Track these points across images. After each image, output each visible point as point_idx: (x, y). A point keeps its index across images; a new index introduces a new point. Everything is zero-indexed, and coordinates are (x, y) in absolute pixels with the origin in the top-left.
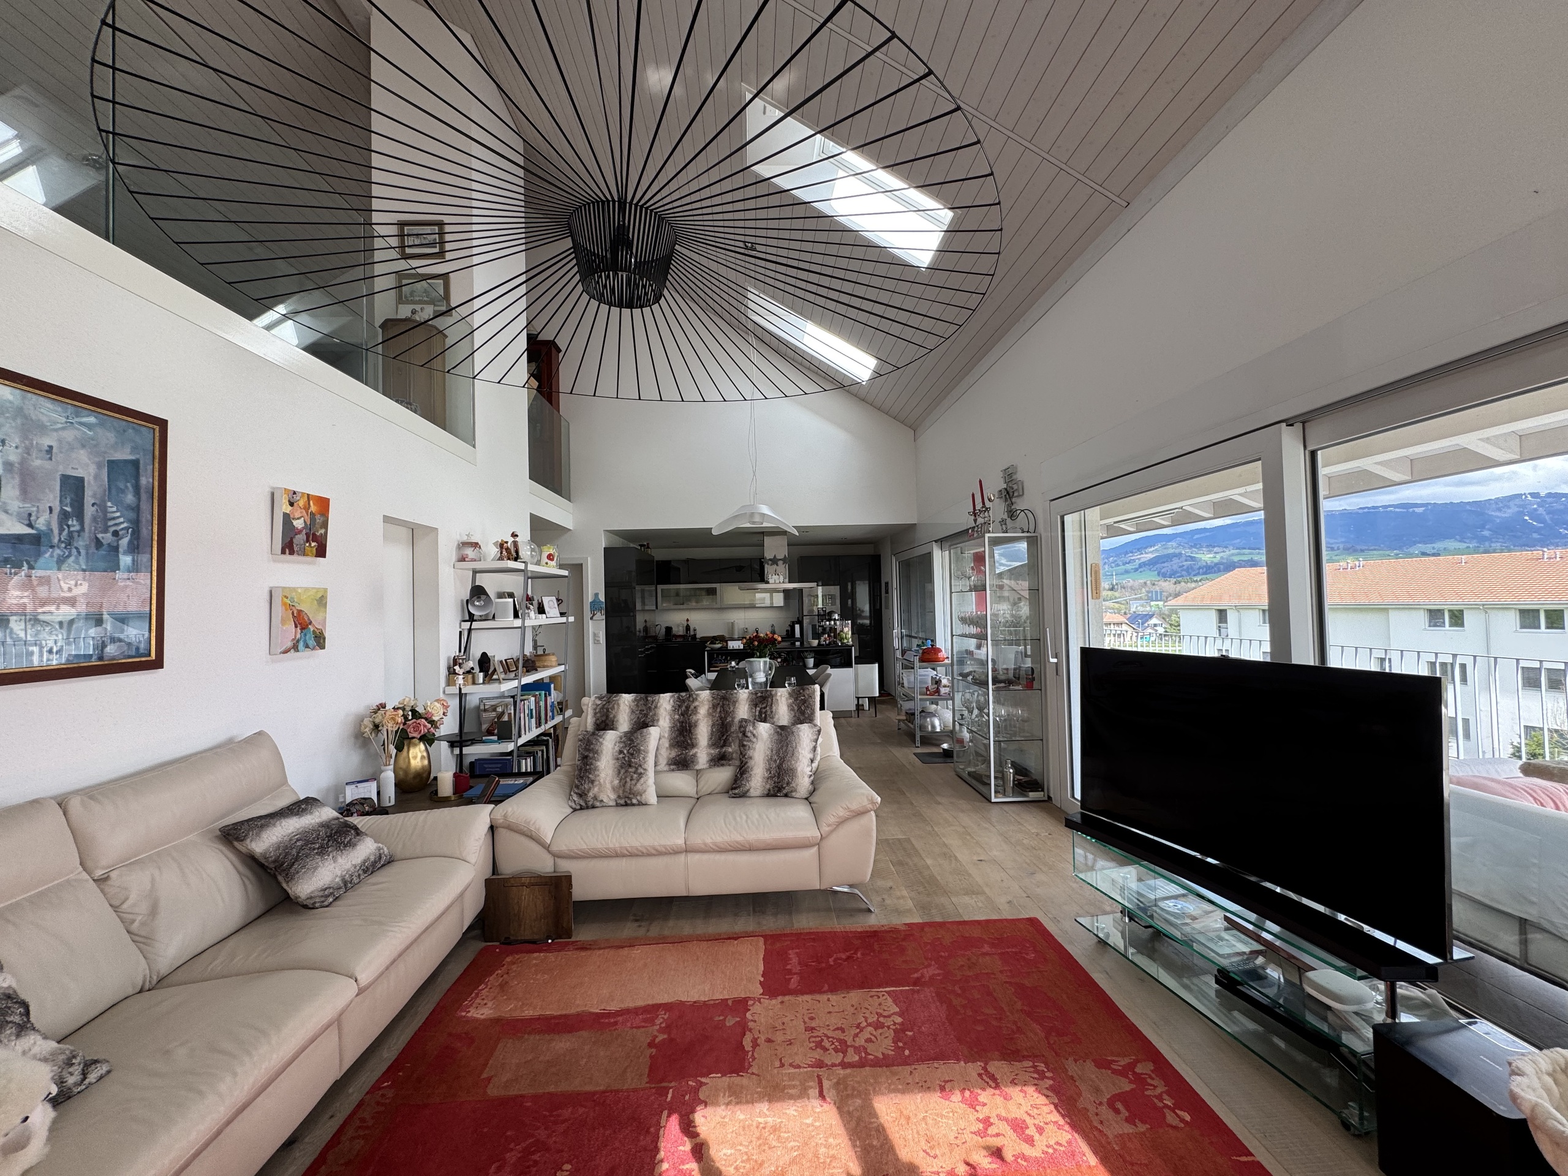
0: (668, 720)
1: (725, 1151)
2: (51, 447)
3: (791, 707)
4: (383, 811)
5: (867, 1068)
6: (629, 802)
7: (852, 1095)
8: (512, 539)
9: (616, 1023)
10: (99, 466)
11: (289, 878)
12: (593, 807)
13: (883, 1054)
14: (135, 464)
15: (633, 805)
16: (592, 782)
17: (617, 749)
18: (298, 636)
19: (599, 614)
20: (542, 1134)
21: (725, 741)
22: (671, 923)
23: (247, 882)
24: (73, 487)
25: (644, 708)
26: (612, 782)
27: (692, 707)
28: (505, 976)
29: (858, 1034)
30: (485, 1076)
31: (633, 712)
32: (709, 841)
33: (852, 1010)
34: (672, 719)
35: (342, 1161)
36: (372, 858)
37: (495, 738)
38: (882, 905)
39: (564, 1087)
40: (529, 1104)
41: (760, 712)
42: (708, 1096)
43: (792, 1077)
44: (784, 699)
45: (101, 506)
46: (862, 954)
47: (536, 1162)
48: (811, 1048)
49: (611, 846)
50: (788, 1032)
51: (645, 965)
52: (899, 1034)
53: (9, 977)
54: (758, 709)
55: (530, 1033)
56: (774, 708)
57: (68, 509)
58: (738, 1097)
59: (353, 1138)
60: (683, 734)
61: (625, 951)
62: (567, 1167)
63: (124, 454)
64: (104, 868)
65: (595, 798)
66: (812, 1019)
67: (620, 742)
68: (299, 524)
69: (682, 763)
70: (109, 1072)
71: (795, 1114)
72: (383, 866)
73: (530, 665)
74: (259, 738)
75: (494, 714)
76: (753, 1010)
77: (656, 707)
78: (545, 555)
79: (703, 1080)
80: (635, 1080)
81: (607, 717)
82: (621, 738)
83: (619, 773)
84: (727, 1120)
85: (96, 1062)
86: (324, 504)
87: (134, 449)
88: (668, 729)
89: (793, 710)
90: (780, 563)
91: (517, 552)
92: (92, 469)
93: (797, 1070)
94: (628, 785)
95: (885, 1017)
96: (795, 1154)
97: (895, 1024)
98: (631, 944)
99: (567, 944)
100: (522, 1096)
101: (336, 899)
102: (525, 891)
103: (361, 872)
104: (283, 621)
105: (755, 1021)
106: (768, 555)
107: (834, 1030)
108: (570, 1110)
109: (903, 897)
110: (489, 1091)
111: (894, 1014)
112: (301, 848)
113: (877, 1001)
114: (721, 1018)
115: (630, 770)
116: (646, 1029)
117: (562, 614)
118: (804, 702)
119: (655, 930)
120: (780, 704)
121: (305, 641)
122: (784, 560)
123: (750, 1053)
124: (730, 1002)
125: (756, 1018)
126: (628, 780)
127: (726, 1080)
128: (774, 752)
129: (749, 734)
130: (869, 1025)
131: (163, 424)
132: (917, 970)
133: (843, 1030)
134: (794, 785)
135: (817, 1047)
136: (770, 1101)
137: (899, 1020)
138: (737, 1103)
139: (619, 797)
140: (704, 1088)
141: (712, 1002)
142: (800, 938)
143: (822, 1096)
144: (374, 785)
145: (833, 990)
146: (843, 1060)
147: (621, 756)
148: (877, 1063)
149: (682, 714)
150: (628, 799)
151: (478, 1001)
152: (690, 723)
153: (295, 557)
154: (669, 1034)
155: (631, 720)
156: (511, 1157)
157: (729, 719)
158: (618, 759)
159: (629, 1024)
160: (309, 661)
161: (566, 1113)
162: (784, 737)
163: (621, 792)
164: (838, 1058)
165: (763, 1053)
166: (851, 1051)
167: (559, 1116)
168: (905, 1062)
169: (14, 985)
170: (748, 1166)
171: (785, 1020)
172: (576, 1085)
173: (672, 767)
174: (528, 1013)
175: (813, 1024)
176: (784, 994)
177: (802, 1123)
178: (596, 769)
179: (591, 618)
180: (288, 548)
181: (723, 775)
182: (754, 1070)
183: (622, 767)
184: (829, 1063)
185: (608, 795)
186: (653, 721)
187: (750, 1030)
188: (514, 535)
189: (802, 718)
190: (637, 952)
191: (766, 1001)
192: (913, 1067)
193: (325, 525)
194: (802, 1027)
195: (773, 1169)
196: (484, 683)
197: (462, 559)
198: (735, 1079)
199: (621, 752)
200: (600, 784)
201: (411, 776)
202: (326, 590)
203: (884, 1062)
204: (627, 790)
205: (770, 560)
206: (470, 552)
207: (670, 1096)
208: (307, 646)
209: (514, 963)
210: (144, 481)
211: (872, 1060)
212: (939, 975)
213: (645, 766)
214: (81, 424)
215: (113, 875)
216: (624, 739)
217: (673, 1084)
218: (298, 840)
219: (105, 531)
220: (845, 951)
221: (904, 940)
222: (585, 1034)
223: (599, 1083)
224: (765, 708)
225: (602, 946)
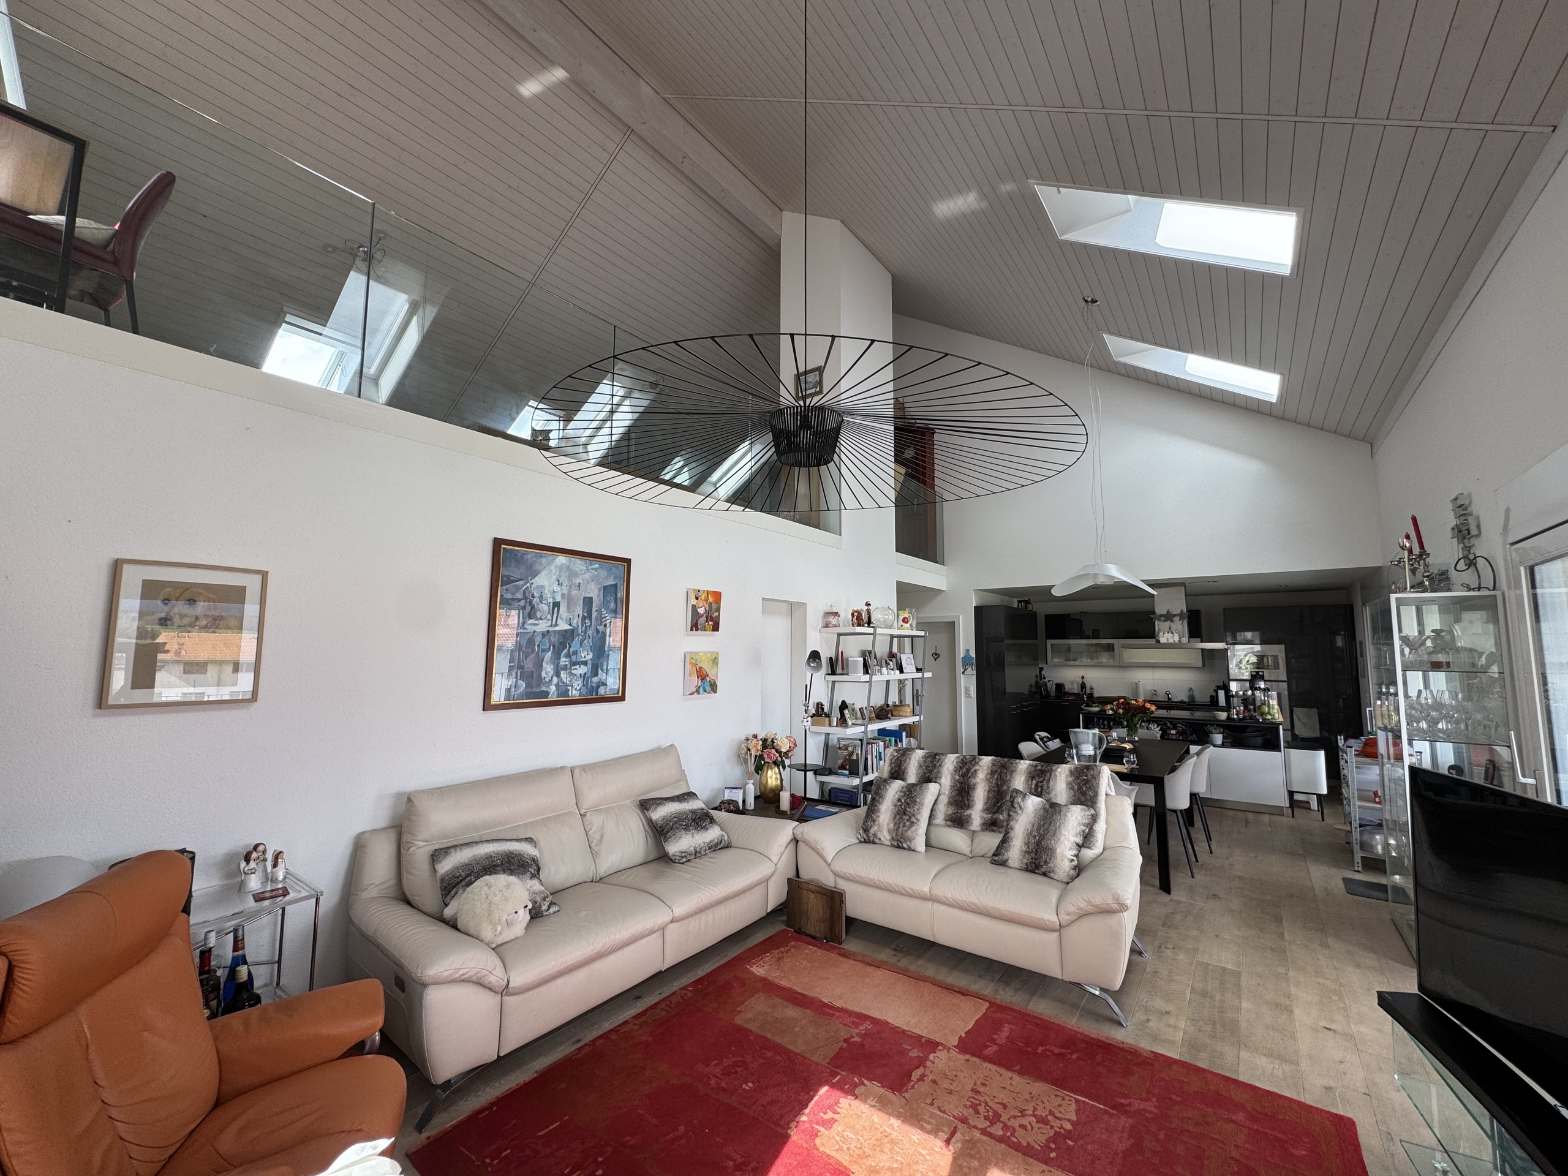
0: (949, 780)
1: (848, 1133)
2: (580, 583)
3: (1070, 786)
4: (743, 812)
5: (1003, 1146)
6: (900, 845)
7: (974, 1156)
8: (866, 608)
9: (833, 1015)
10: (599, 590)
11: (666, 840)
12: (874, 843)
13: (1028, 1144)
14: (615, 586)
15: (904, 849)
16: (874, 821)
17: (897, 797)
18: (700, 684)
19: (970, 669)
20: (749, 1058)
21: (999, 808)
22: (920, 962)
23: (648, 837)
24: (588, 601)
25: (930, 765)
26: (888, 824)
27: (972, 770)
28: (784, 954)
29: (1018, 1116)
30: (739, 1009)
31: (921, 766)
32: (949, 895)
33: (1027, 1096)
34: (953, 778)
35: (652, 1018)
36: (716, 841)
37: (847, 772)
38: (1142, 1025)
39: (777, 1039)
40: (752, 1038)
41: (1036, 785)
42: (861, 1094)
43: (932, 1116)
44: (1063, 776)
45: (599, 612)
46: (1078, 1058)
47: (736, 1072)
48: (965, 1106)
49: (871, 877)
50: (955, 1085)
51: (879, 985)
52: (1057, 1137)
53: (536, 851)
54: (1034, 782)
55: (777, 996)
56: (1051, 783)
57: (585, 614)
58: (883, 1105)
59: (663, 1010)
60: (962, 794)
61: (869, 969)
62: (750, 1085)
63: (611, 582)
64: (585, 809)
65: (875, 835)
66: (984, 1085)
67: (901, 791)
68: (701, 611)
69: (958, 821)
70: (558, 911)
71: (917, 1141)
72: (722, 848)
73: (883, 713)
74: (670, 750)
75: (846, 753)
76: (938, 1054)
77: (940, 765)
78: (901, 618)
79: (866, 1082)
80: (821, 1057)
81: (900, 768)
82: (903, 788)
83: (895, 818)
84: (864, 1115)
85: (555, 904)
86: (717, 595)
87: (615, 578)
88: (948, 787)
89: (1072, 788)
90: (1177, 619)
91: (869, 618)
92: (596, 591)
93: (941, 1114)
94: (900, 830)
95: (1057, 1118)
96: (896, 1166)
97: (1061, 1127)
98: (878, 965)
99: (835, 947)
100: (751, 1031)
101: (689, 861)
102: (812, 896)
103: (707, 848)
104: (690, 675)
105: (933, 1063)
106: (1160, 610)
107: (998, 1103)
108: (772, 1054)
109: (1175, 1027)
110: (736, 1019)
111: (1069, 1120)
112: (675, 823)
113: (1059, 1101)
114: (909, 1048)
115: (904, 817)
116: (850, 1029)
117: (918, 670)
118: (1087, 782)
119: (904, 963)
120: (1058, 780)
121: (704, 687)
122: (1181, 616)
123: (913, 1083)
124: (923, 1040)
125: (936, 1061)
126: (901, 825)
127: (882, 1090)
128: (1035, 828)
129: (1016, 805)
130: (1034, 1116)
131: (628, 561)
132: (1126, 1096)
133: (1005, 1107)
134: (1052, 865)
135: (971, 1107)
136: (904, 1121)
137: (1068, 1126)
138: (879, 1110)
139: (893, 838)
140: (862, 1087)
141: (910, 1033)
142: (1024, 1017)
143: (948, 1142)
144: (741, 791)
145: (1021, 1073)
146: (986, 1128)
147: (899, 803)
148: (1017, 1147)
149: (963, 776)
150: (900, 843)
151: (761, 962)
152: (968, 785)
153: (699, 632)
154: (863, 1040)
155: (919, 774)
156: (726, 1062)
157: (1005, 788)
158: (896, 806)
159: (840, 1020)
160: (705, 699)
161: (769, 1054)
162: (1052, 812)
163: (894, 835)
164: (983, 1124)
165: (924, 1087)
166: (999, 1125)
167: (764, 1054)
168: (1046, 1161)
169: (538, 856)
170: (857, 1151)
171: (960, 1074)
172: (784, 1041)
173: (948, 823)
174: (784, 983)
175: (981, 1089)
176: (973, 1055)
177: (916, 1150)
178: (878, 811)
179: (963, 673)
180: (695, 626)
181: (992, 841)
182: (907, 1095)
183: (898, 814)
184: (972, 1124)
185: (885, 836)
186: (936, 777)
187: (925, 1067)
188: (868, 604)
189: (1083, 799)
190: (879, 973)
191: (954, 1053)
192: (1049, 1168)
193: (718, 610)
194: (970, 1087)
195: (873, 1164)
196: (837, 726)
197: (827, 626)
198: (889, 1094)
199: (899, 800)
200: (879, 825)
201: (768, 791)
202: (718, 653)
203: (1027, 1151)
204: (899, 834)
205: (1162, 616)
206: (833, 620)
207: (836, 1079)
208: (705, 691)
209: (795, 947)
210: (619, 595)
211: (1013, 1142)
212: (1150, 1112)
213: (919, 817)
214: (592, 569)
215: (588, 814)
216: (905, 789)
217: (843, 1073)
218: (675, 817)
219: (601, 625)
220: (1062, 1047)
221: (1137, 1064)
222: (808, 1012)
223: (798, 1048)
224: (1042, 782)
225: (857, 959)
